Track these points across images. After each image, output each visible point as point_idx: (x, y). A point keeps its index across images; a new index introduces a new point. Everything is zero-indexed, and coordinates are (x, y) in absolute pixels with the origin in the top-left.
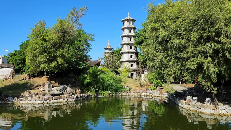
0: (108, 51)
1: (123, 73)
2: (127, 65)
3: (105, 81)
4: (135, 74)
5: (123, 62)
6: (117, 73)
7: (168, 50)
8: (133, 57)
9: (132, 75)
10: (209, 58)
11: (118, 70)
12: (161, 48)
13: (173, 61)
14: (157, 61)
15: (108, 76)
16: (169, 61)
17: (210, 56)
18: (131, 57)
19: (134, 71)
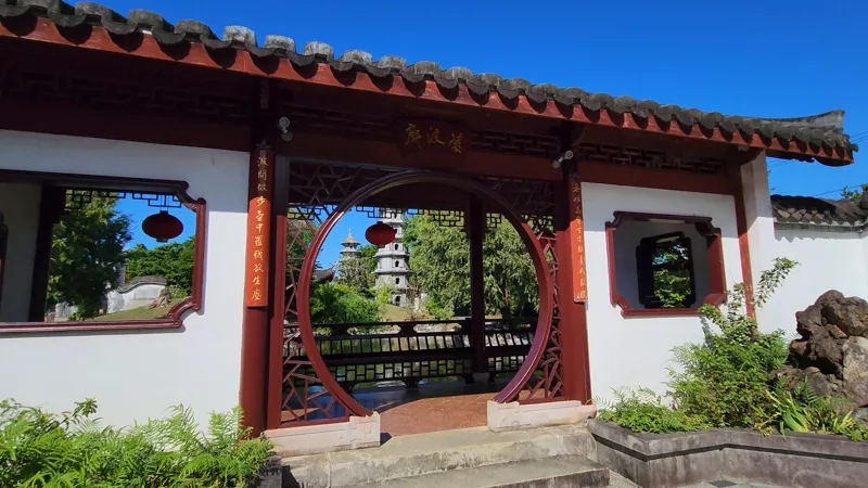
0: (348, 249)
1: (380, 296)
2: (388, 281)
3: (349, 309)
4: (403, 297)
5: (380, 274)
6: (370, 296)
7: (445, 262)
8: (400, 265)
9: (398, 299)
10: (491, 276)
11: (371, 289)
12: (436, 258)
13: (452, 277)
14: (431, 276)
15: (353, 300)
16: (448, 277)
17: (492, 273)
18: (397, 264)
19: (402, 291)
